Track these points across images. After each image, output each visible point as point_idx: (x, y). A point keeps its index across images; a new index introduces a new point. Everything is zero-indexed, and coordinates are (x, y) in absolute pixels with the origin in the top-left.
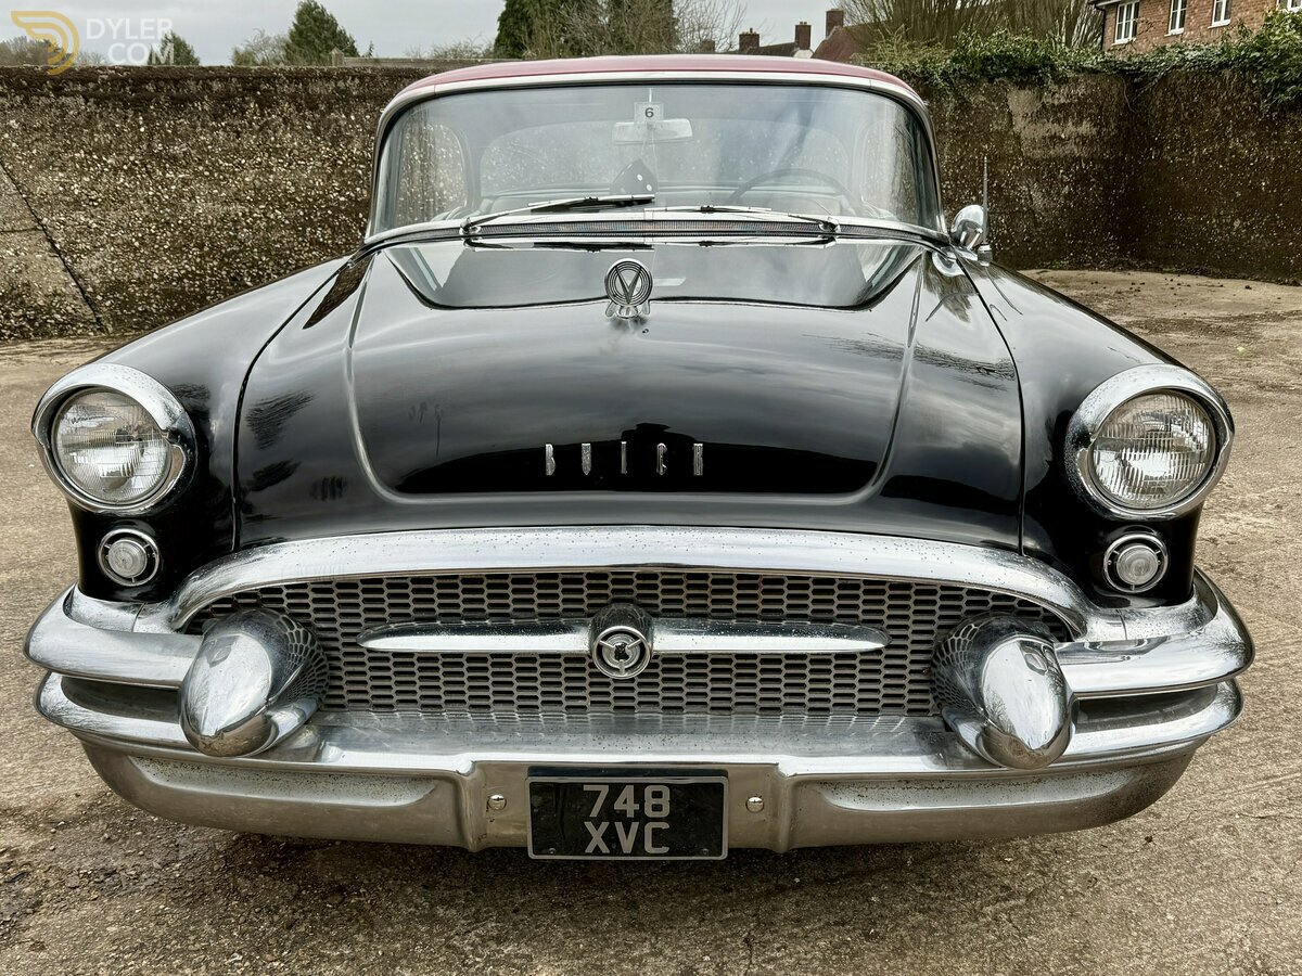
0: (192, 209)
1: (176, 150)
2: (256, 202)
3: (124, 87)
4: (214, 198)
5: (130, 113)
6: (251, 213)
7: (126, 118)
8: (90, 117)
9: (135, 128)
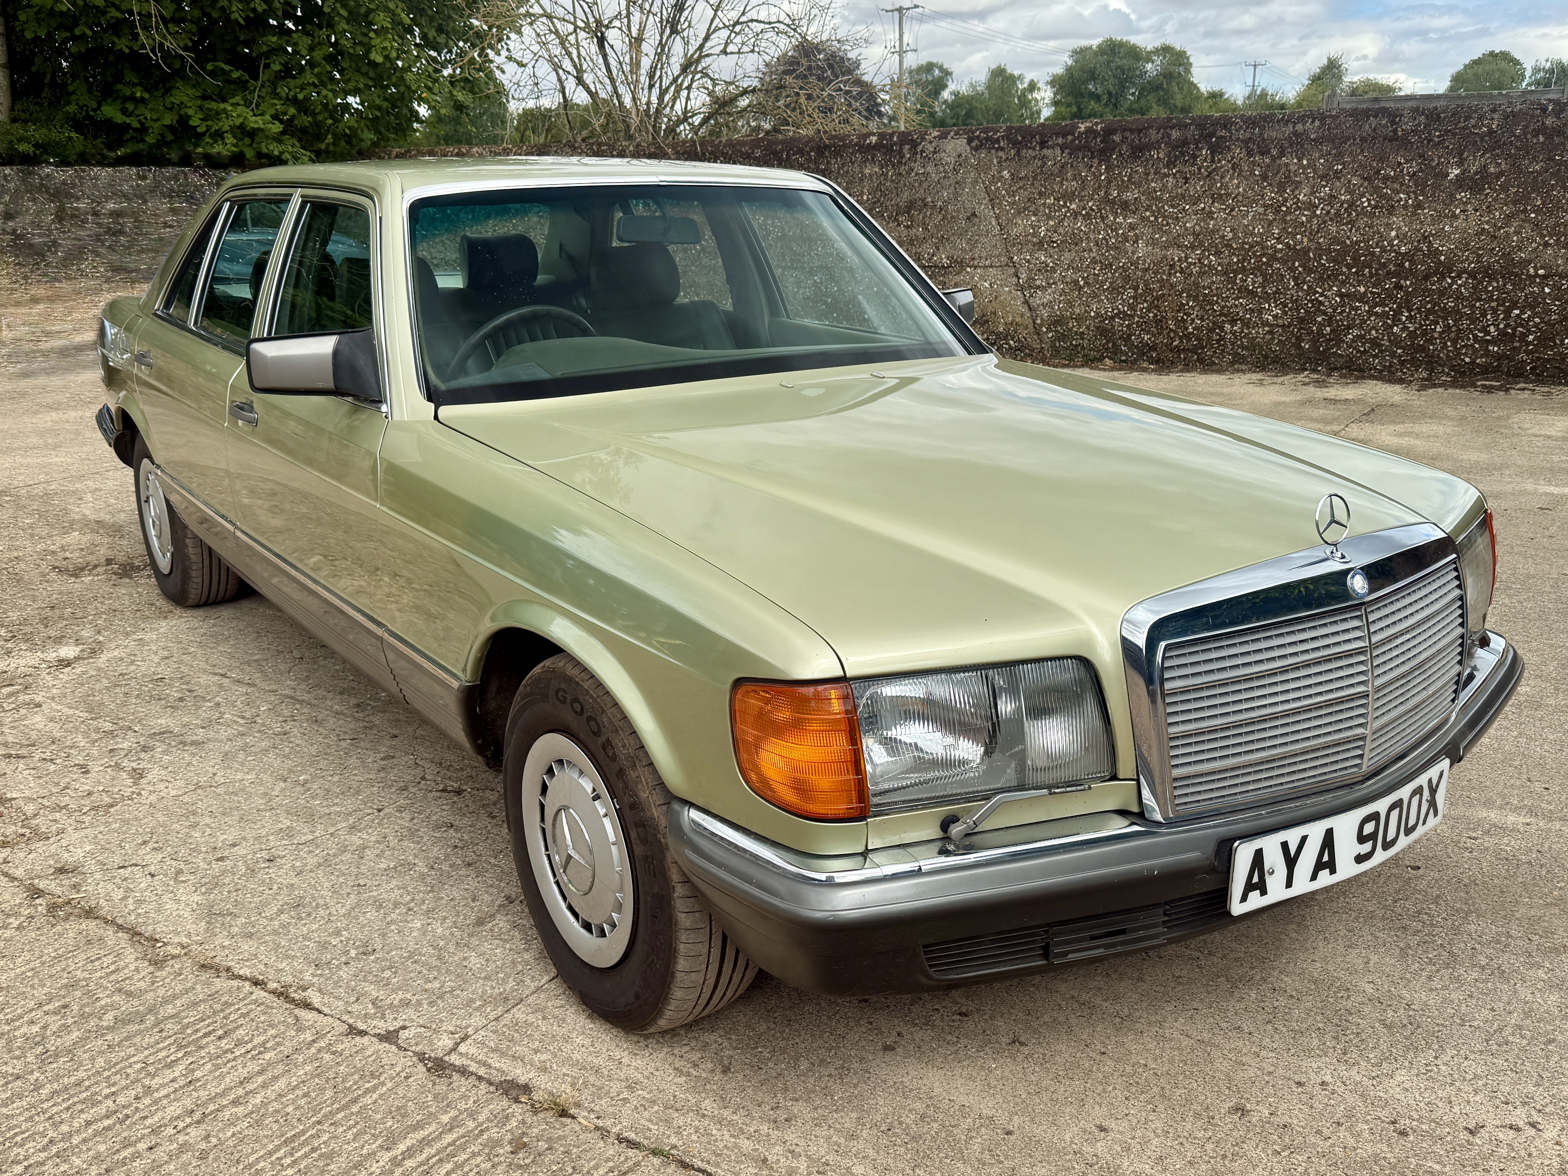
0: (1133, 253)
1: (1129, 196)
2: (1193, 248)
3: (1095, 138)
4: (1154, 243)
5: (1096, 161)
6: (1187, 258)
7: (1092, 166)
8: (1062, 167)
9: (1097, 177)
